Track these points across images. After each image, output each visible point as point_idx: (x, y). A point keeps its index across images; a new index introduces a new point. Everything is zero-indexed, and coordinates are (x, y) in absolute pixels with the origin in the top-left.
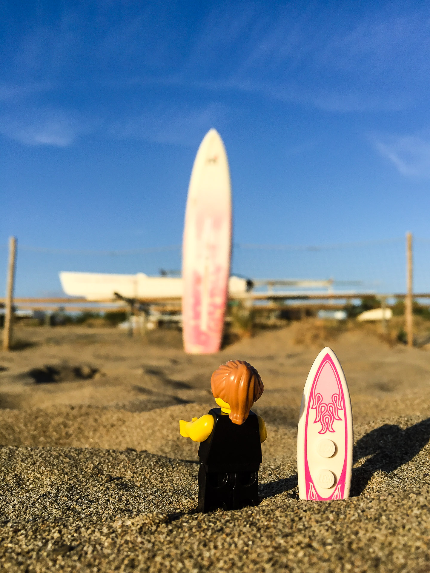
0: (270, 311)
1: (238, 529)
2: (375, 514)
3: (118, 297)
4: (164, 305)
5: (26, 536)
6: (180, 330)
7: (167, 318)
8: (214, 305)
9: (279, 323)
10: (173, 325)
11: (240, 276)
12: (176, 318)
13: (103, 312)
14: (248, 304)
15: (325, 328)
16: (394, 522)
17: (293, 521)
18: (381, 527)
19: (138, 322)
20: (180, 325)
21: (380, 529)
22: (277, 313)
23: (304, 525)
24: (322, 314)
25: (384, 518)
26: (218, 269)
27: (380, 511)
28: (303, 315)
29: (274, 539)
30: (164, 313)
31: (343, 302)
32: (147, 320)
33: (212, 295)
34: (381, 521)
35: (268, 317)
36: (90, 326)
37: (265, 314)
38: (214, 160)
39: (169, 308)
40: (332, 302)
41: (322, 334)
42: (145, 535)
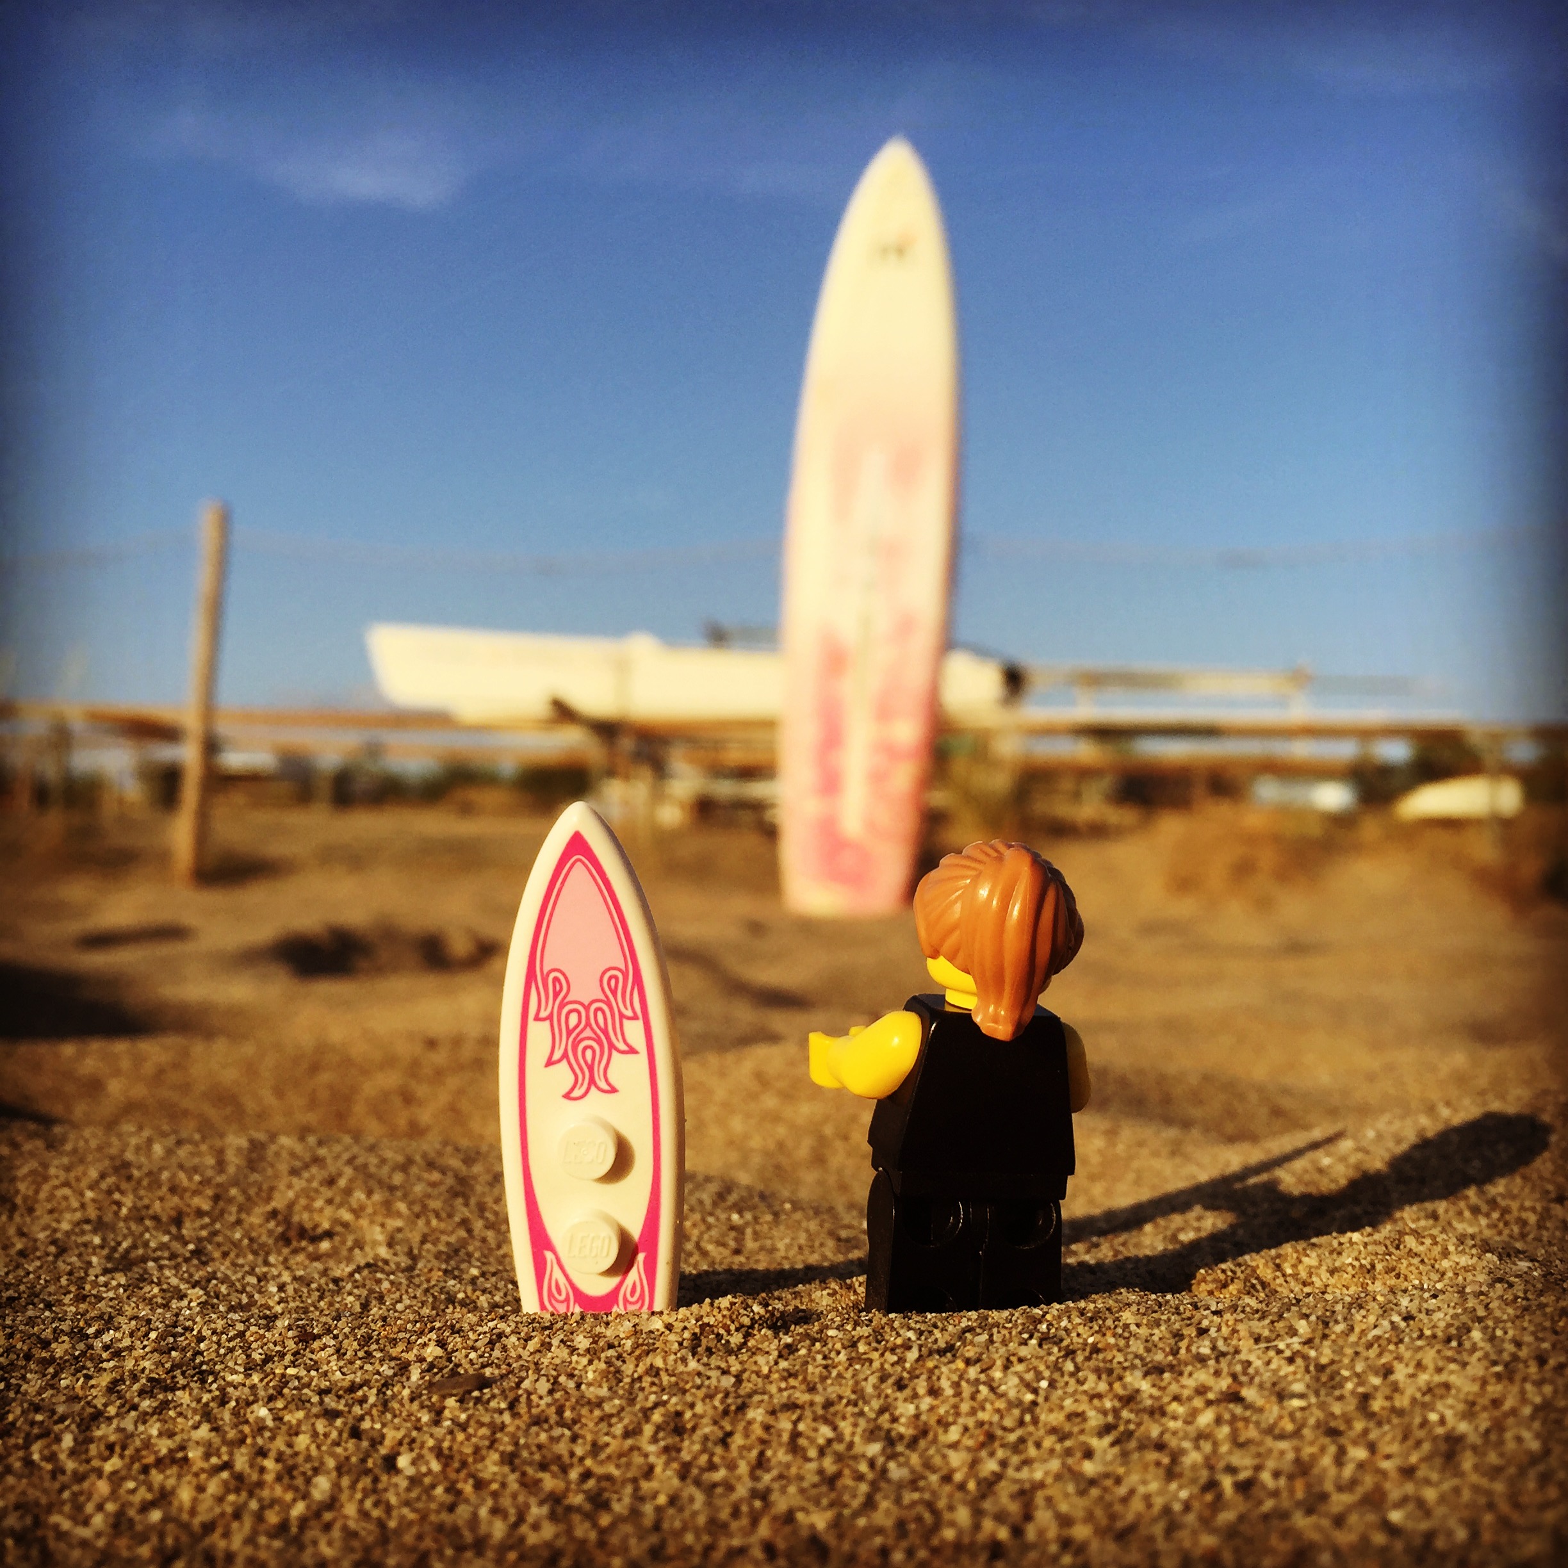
0: (1084, 773)
1: (1002, 1350)
2: (1449, 1325)
3: (563, 713)
4: (718, 745)
5: (339, 1352)
6: (771, 833)
7: (725, 789)
8: (888, 750)
9: (1115, 816)
10: (746, 817)
11: (980, 652)
12: (757, 790)
13: (508, 766)
14: (1009, 748)
15: (1276, 839)
16: (1510, 1347)
17: (1178, 1336)
18: (1465, 1357)
19: (626, 803)
20: (768, 815)
21: (1464, 1365)
22: (1106, 783)
23: (1214, 1348)
24: (1268, 791)
25: (1476, 1335)
26: (905, 627)
27: (1464, 1318)
28: (1199, 791)
29: (1120, 1378)
30: (718, 771)
31: (1345, 751)
32: (658, 796)
33: (884, 712)
34: (1467, 1345)
35: (1076, 796)
36: (467, 810)
37: (1067, 785)
38: (901, 250)
39: (735, 756)
40: (1302, 750)
41: (1267, 858)
42: (709, 1357)
